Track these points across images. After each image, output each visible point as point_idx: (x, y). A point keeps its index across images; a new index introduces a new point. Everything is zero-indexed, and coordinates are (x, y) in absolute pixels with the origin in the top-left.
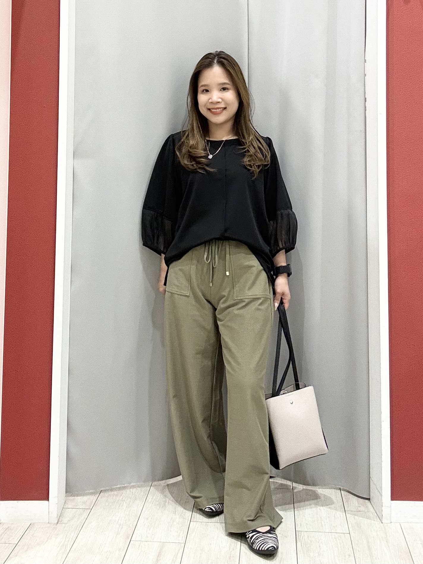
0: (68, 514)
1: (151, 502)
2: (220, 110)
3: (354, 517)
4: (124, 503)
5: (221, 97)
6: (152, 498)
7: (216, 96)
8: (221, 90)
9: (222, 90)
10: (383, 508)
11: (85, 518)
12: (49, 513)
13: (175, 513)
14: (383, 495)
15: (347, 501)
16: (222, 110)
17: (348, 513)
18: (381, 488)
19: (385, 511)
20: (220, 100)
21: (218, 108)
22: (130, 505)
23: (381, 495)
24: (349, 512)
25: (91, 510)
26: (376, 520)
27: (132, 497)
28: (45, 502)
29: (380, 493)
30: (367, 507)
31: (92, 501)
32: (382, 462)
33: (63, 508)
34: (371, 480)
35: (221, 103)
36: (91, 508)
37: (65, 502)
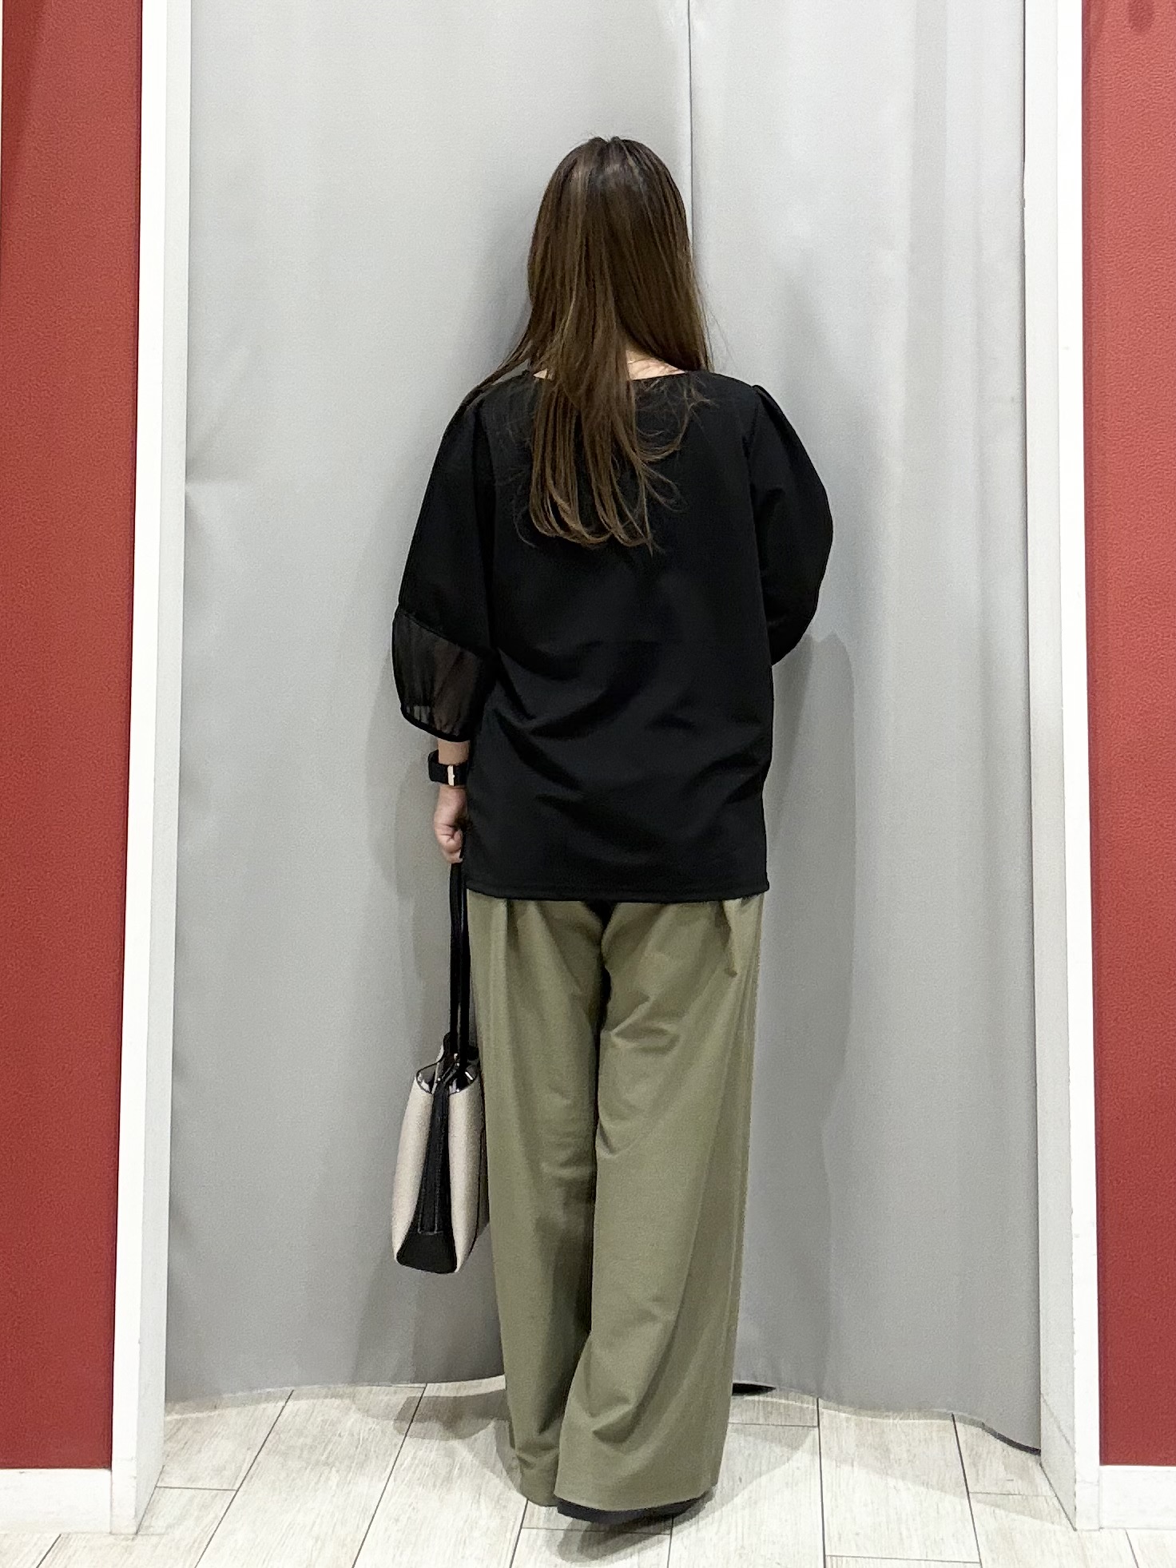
0: (171, 1503)
1: (410, 1467)
3: (995, 1513)
4: (334, 1470)
6: (414, 1458)
10: (1078, 1487)
11: (216, 1517)
12: (112, 1502)
13: (479, 1500)
14: (1077, 1447)
15: (975, 1465)
17: (977, 1501)
18: (1072, 1429)
19: (1084, 1495)
22: (348, 1479)
23: (1073, 1451)
24: (980, 1495)
25: (237, 1491)
26: (1057, 1520)
28: (100, 1474)
29: (1068, 1442)
30: (1033, 1481)
31: (241, 1467)
32: (1073, 1352)
33: (156, 1487)
34: (1042, 1404)
36: (236, 1487)
37: (163, 1467)
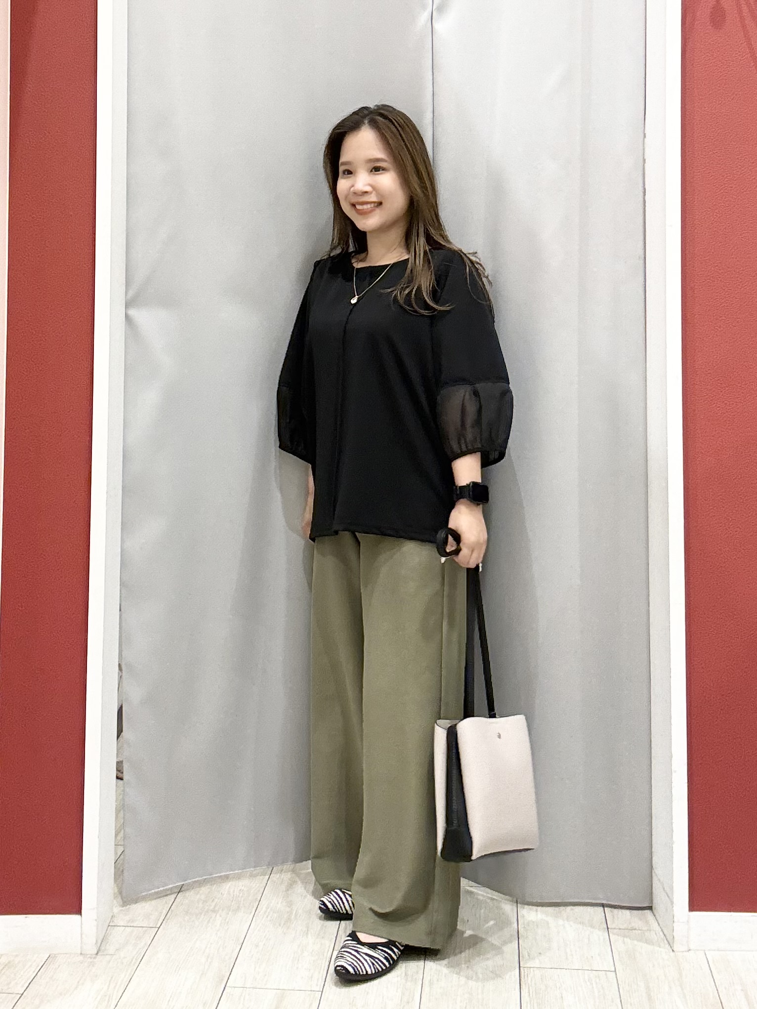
0: (118, 936)
1: (265, 913)
2: (369, 206)
3: (624, 940)
4: (218, 915)
5: (371, 182)
7: (362, 181)
8: (371, 171)
9: (373, 170)
10: (675, 925)
11: (146, 944)
12: (81, 935)
13: (307, 934)
14: (675, 901)
16: (375, 207)
17: (614, 934)
18: (672, 888)
19: (679, 930)
20: (368, 189)
21: (367, 203)
22: (227, 920)
23: (672, 903)
24: (615, 931)
25: (159, 928)
26: (662, 945)
27: (232, 904)
28: (74, 918)
29: (669, 897)
30: (647, 922)
33: (109, 926)
34: (653, 874)
35: (371, 193)
36: (158, 926)
37: (113, 915)
